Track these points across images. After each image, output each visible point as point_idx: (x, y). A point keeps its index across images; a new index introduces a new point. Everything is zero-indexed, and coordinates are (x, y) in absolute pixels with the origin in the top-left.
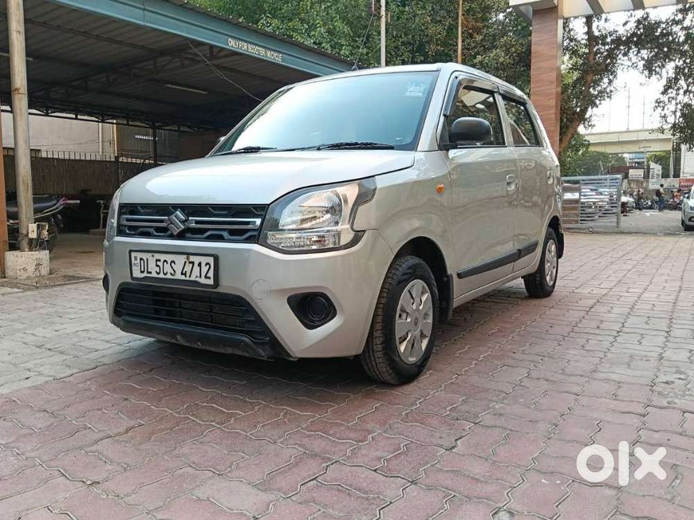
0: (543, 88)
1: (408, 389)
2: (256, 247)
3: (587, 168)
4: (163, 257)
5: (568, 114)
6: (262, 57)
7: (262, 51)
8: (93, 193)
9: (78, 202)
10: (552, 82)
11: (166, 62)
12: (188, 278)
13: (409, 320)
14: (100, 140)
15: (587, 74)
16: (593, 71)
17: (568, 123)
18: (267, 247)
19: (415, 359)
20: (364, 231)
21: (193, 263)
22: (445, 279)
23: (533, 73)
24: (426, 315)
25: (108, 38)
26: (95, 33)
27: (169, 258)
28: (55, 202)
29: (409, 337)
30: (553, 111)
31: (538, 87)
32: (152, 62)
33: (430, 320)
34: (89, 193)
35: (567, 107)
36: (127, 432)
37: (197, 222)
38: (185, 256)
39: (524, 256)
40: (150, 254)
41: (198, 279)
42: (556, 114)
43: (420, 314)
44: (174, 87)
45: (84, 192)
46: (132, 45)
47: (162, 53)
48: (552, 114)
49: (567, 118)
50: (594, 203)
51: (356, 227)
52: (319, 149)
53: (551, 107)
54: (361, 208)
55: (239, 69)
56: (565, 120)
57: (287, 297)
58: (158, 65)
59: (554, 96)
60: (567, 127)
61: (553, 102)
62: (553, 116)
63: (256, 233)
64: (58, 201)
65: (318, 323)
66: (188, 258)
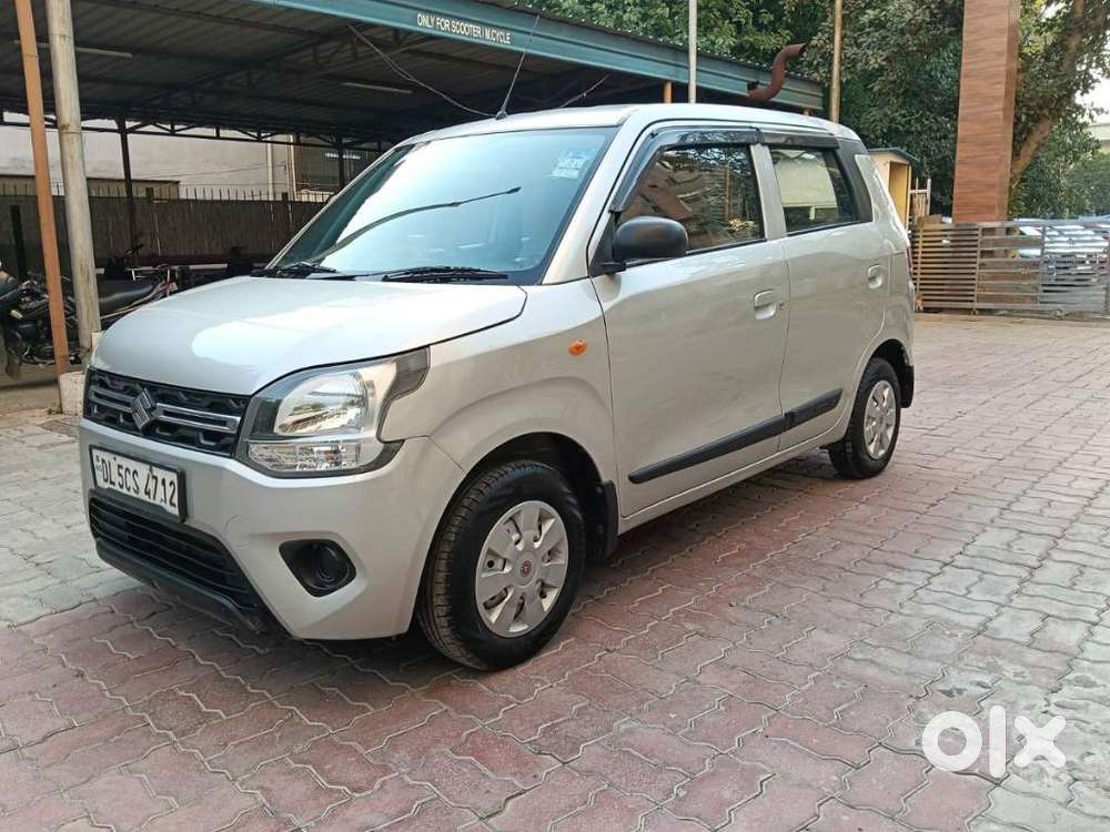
0: (983, 65)
1: (507, 677)
2: (232, 465)
3: (1100, 186)
4: (126, 463)
5: (1029, 108)
6: (478, 41)
7: (476, 30)
8: (249, 251)
9: (226, 265)
10: (1000, 54)
11: (333, 50)
12: (152, 501)
13: (507, 570)
14: (270, 164)
15: (1069, 35)
16: (1081, 30)
17: (1030, 124)
18: (247, 465)
19: (526, 627)
20: (403, 441)
21: (155, 478)
22: (599, 490)
23: (966, 37)
24: (552, 553)
25: (237, 19)
26: (214, 12)
27: (133, 465)
28: (150, 287)
29: (509, 596)
30: (999, 105)
31: (975, 62)
32: (310, 51)
33: (563, 560)
34: (243, 252)
35: (1028, 96)
36: (44, 739)
37: (167, 413)
38: (148, 467)
39: (799, 423)
40: (113, 456)
41: (163, 504)
42: (1004, 110)
43: (535, 556)
44: (356, 85)
45: (235, 250)
46: (276, 28)
47: (326, 36)
48: (998, 110)
49: (1028, 115)
50: (1089, 256)
51: (386, 436)
52: (386, 279)
53: (996, 99)
54: (396, 403)
55: (454, 55)
56: (1023, 118)
57: (279, 544)
58: (321, 55)
59: (1004, 80)
60: (1030, 131)
61: (1000, 89)
62: (1001, 113)
63: (232, 440)
64: (154, 287)
65: (329, 587)
66: (151, 470)
